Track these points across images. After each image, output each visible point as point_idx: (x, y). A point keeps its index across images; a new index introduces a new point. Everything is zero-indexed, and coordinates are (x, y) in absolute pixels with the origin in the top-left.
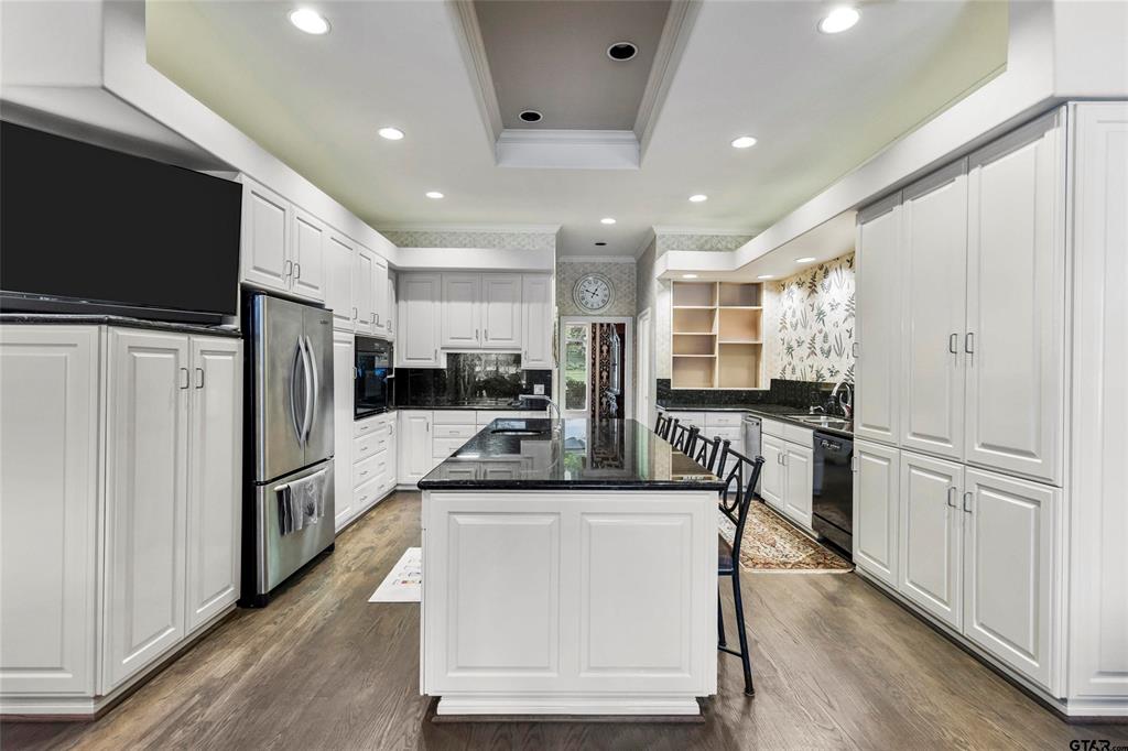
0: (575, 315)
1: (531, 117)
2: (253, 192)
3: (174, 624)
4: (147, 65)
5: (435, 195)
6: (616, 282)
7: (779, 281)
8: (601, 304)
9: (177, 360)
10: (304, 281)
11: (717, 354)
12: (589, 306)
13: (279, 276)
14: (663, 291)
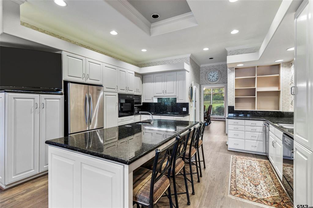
0: (207, 84)
1: (155, 16)
2: (67, 56)
3: (34, 168)
4: (21, 26)
5: (144, 50)
6: (221, 71)
7: (290, 62)
8: (216, 80)
9: (34, 101)
10: (91, 79)
11: (256, 96)
12: (211, 81)
13: (80, 78)
14: (231, 72)
